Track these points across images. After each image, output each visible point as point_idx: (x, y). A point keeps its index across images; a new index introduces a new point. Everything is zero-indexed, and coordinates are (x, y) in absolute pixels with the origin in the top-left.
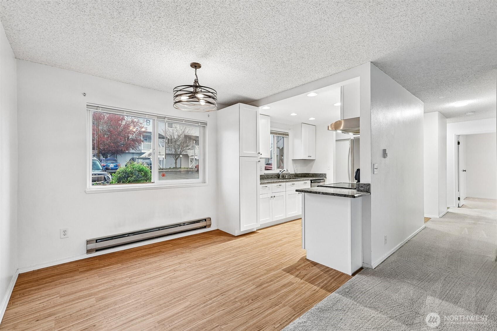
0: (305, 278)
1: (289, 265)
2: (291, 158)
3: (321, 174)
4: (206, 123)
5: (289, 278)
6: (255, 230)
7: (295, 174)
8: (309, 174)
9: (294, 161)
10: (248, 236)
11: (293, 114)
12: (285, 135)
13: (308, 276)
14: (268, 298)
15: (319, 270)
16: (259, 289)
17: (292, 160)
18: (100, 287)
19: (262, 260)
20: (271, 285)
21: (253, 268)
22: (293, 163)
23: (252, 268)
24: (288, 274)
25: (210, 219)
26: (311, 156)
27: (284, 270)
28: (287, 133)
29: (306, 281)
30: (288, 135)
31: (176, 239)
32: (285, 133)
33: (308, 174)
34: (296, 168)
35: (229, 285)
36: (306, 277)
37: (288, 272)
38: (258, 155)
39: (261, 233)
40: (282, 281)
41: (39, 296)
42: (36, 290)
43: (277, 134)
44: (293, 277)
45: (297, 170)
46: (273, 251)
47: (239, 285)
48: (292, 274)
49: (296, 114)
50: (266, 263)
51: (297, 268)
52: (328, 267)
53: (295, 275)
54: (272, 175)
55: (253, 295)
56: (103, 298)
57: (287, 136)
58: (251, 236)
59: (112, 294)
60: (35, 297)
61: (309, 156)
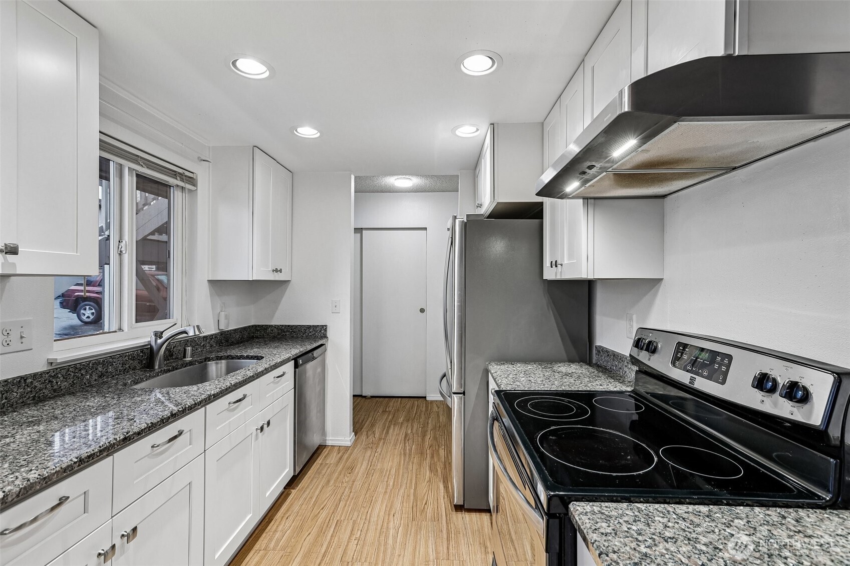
2: (204, 273)
3: (309, 327)
7: (220, 334)
8: (267, 327)
9: (218, 286)
12: (182, 180)
17: (209, 281)
22: (211, 295)
26: (281, 271)
28: (187, 173)
30: (190, 181)
32: (180, 171)
33: (265, 328)
34: (223, 314)
45: (227, 317)
54: (107, 362)
57: (188, 186)
61: (276, 271)
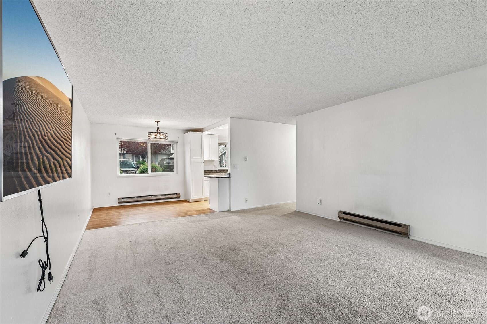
4: (177, 142)
10: (196, 202)
31: (160, 202)
46: (199, 206)
54: (224, 170)
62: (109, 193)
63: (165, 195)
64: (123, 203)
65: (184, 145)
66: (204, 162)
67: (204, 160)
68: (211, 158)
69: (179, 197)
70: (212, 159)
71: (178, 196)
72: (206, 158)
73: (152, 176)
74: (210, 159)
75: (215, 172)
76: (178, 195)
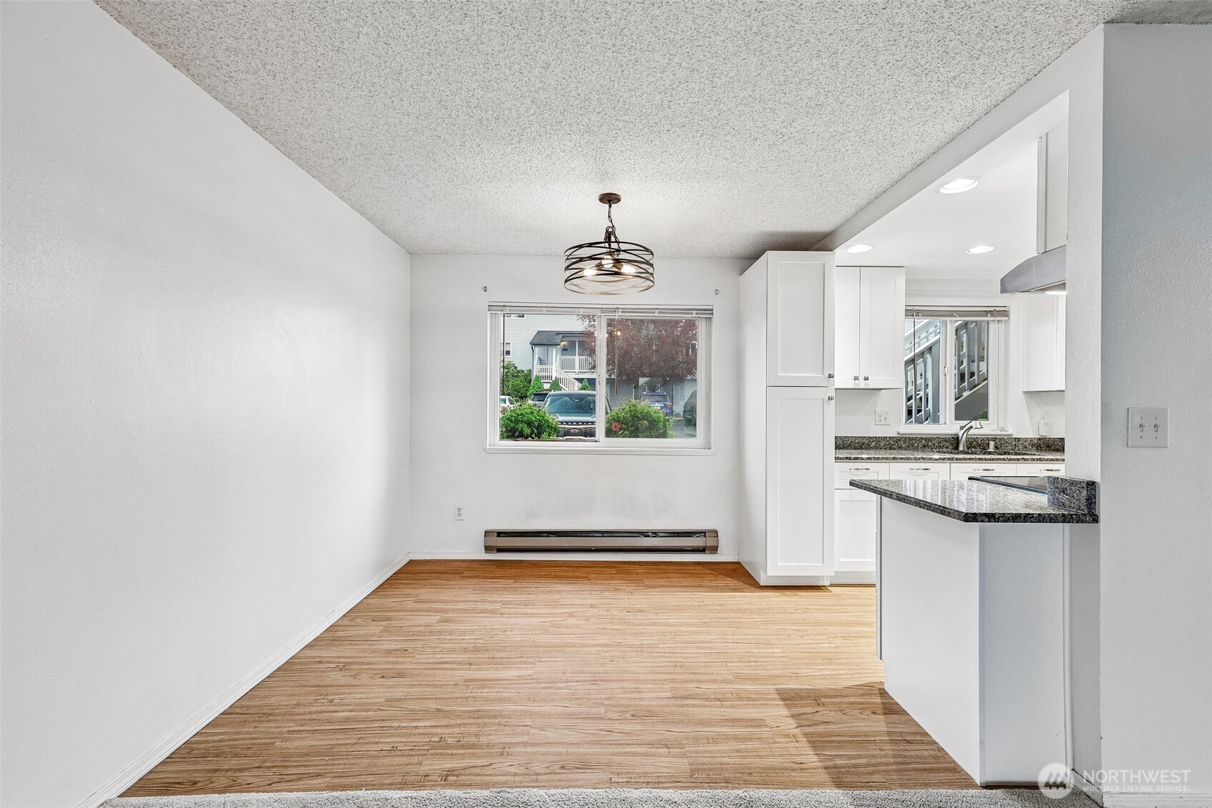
0: (809, 730)
1: (811, 685)
2: (1018, 386)
4: (712, 310)
5: (770, 712)
6: (826, 583)
7: (1040, 439)
9: (1032, 394)
10: (788, 593)
11: (980, 249)
12: (994, 315)
13: (828, 727)
14: (667, 727)
15: (885, 729)
16: (673, 702)
17: (1024, 391)
18: (460, 604)
19: (754, 653)
20: (707, 707)
21: (714, 660)
22: (1028, 405)
23: (711, 660)
24: (781, 702)
25: (715, 534)
27: (779, 692)
28: (999, 309)
29: (806, 735)
30: (1005, 313)
31: (634, 562)
32: (991, 309)
35: (625, 672)
36: (820, 727)
37: (784, 700)
38: (828, 381)
39: (834, 595)
40: (741, 710)
41: (400, 593)
42: (405, 584)
43: (953, 316)
44: (785, 712)
46: (812, 641)
47: (643, 680)
48: (787, 706)
49: (993, 248)
50: (757, 662)
51: (823, 700)
52: (926, 734)
53: (792, 712)
54: (928, 440)
55: (644, 708)
56: (447, 621)
57: (1001, 319)
58: (796, 595)
59: (459, 619)
60: (396, 593)
62: (459, 509)
63: (655, 534)
64: (500, 550)
65: (738, 322)
66: (833, 394)
67: (837, 386)
68: (866, 379)
69: (714, 549)
70: (871, 384)
71: (710, 542)
72: (843, 380)
73: (606, 453)
74: (862, 384)
75: (882, 444)
76: (706, 540)
